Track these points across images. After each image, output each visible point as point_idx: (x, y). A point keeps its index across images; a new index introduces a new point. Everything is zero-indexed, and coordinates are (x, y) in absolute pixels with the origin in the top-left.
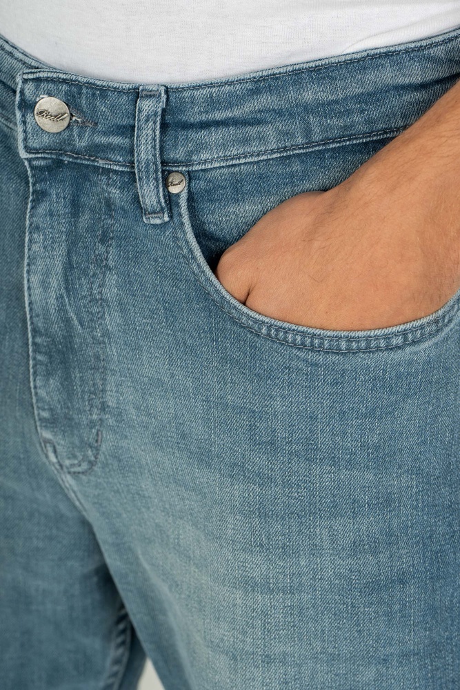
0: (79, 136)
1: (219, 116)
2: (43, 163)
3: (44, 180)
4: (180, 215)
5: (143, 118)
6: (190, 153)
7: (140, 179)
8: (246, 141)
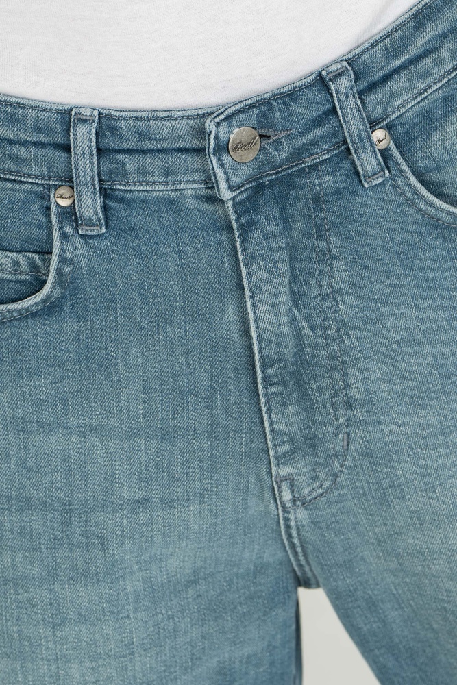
0: (277, 150)
1: (398, 62)
2: (245, 195)
3: (248, 210)
4: (397, 164)
5: (342, 96)
6: (385, 108)
7: (356, 151)
8: (427, 73)
